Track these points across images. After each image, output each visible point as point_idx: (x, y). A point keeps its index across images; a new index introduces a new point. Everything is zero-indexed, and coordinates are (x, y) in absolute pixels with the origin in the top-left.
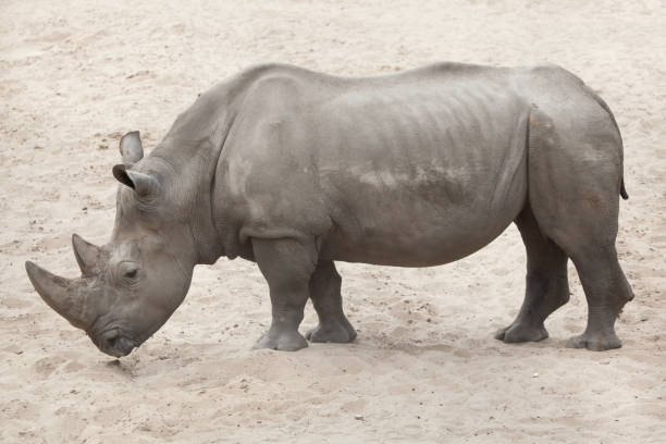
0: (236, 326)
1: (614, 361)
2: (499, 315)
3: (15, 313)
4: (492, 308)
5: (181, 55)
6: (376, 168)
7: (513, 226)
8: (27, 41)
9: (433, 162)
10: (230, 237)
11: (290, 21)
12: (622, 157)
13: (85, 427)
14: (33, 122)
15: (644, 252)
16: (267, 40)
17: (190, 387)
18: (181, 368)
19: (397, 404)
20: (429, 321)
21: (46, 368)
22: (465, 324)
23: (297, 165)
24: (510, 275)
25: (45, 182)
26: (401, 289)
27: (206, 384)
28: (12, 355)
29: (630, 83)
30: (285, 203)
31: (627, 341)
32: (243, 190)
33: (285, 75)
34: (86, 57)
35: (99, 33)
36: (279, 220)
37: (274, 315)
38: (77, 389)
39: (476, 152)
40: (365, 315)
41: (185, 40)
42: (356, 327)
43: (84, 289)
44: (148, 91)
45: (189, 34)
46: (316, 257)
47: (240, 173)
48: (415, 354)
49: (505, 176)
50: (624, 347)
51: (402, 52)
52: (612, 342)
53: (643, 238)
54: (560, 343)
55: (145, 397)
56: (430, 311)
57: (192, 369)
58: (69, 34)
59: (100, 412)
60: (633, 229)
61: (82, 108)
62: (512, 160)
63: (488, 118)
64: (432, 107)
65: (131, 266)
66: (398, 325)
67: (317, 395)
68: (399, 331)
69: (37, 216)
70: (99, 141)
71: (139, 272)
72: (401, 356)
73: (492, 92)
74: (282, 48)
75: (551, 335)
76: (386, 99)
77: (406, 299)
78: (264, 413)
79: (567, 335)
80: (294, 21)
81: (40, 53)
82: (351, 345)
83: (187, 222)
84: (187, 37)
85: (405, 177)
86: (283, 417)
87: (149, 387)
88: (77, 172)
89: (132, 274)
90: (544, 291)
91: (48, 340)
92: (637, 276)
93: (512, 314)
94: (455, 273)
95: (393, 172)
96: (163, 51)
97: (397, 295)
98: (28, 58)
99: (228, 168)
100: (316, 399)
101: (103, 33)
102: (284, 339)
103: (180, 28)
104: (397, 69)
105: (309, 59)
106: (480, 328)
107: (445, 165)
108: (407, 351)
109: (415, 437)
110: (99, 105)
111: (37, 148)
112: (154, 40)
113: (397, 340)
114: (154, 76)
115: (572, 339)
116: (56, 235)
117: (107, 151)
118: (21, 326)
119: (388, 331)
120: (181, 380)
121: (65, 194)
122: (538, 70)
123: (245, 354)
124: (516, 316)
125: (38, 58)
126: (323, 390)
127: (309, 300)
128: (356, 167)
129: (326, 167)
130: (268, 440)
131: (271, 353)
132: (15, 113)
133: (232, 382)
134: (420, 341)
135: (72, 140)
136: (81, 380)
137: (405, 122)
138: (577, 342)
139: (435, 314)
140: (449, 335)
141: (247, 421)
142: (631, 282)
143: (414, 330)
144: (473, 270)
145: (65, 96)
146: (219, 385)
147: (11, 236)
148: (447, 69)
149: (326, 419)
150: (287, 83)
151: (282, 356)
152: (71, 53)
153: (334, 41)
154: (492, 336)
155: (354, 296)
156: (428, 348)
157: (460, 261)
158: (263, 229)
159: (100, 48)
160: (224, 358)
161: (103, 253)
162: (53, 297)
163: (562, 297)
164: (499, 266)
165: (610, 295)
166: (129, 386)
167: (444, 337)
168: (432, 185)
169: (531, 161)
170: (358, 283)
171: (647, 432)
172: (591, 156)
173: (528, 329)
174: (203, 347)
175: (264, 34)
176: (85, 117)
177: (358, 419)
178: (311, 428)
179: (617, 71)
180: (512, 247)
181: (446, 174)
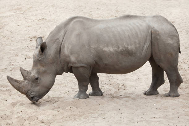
0: (69, 92)
1: (177, 100)
2: (145, 87)
3: (5, 89)
4: (142, 85)
5: (53, 13)
6: (108, 46)
7: (148, 62)
8: (9, 10)
9: (124, 44)
10: (66, 66)
11: (85, 3)
12: (179, 41)
13: (25, 122)
14: (11, 34)
15: (186, 68)
16: (78, 9)
17: (55, 110)
18: (53, 104)
19: (115, 113)
20: (124, 89)
21: (14, 105)
22: (134, 90)
23: (84, 46)
24: (147, 76)
25: (14, 51)
26: (116, 80)
27: (60, 109)
28: (4, 101)
29: (183, 19)
30: (81, 57)
31: (182, 94)
32: (69, 53)
33: (81, 19)
34: (26, 14)
35: (30, 7)
36: (80, 62)
37: (79, 89)
38: (23, 111)
39: (137, 41)
40: (106, 88)
41: (55, 9)
42: (103, 91)
43: (24, 83)
44: (44, 24)
45: (56, 7)
46: (91, 72)
47: (68, 48)
48: (120, 99)
49: (145, 48)
50: (181, 96)
51: (117, 11)
52: (177, 95)
53: (187, 64)
54: (162, 95)
55: (42, 113)
56: (124, 86)
57: (56, 104)
58: (22, 8)
59: (29, 117)
60: (183, 62)
61: (25, 29)
62: (147, 43)
63: (140, 31)
64: (124, 28)
65: (36, 77)
66: (115, 91)
67: (92, 111)
68: (115, 92)
69: (12, 61)
70: (30, 39)
71: (39, 78)
72: (116, 100)
73: (141, 23)
74: (82, 11)
75: (159, 93)
76: (110, 26)
77: (118, 83)
78: (76, 117)
79: (164, 93)
80: (86, 3)
81: (13, 14)
82: (101, 97)
83: (52, 63)
84: (56, 8)
85: (116, 49)
86: (82, 118)
87: (43, 110)
88: (23, 48)
89: (37, 79)
90: (157, 80)
91: (14, 97)
92: (185, 75)
93: (148, 87)
94: (132, 75)
95: (112, 47)
96: (48, 12)
97: (115, 82)
98: (10, 15)
99: (64, 47)
100: (92, 113)
101: (31, 7)
102: (82, 95)
103: (53, 6)
104: (116, 16)
105: (90, 14)
106: (139, 91)
107: (128, 45)
108: (118, 98)
109: (120, 123)
110: (29, 28)
111: (12, 41)
112: (46, 9)
113: (115, 95)
114: (46, 20)
115: (165, 94)
116: (17, 66)
117: (32, 42)
118: (7, 93)
119: (112, 93)
120: (53, 108)
121: (20, 54)
122: (154, 17)
123: (71, 100)
124: (149, 88)
125: (13, 15)
126: (93, 110)
127: (89, 84)
128: (102, 46)
129: (93, 46)
130: (77, 125)
131: (78, 100)
132: (6, 31)
133: (67, 108)
134: (121, 95)
135: (22, 39)
136: (24, 108)
137: (116, 33)
138: (167, 95)
139: (126, 87)
140: (130, 93)
141: (71, 119)
142: (182, 77)
143: (120, 92)
144: (137, 74)
145: (20, 26)
146: (63, 109)
147: (4, 67)
148: (128, 17)
149: (94, 118)
150: (81, 22)
151: (82, 100)
152: (22, 13)
153: (97, 9)
154: (142, 94)
155: (102, 82)
156: (124, 97)
157: (133, 72)
158: (75, 64)
159: (30, 12)
160: (65, 101)
161: (29, 73)
162: (15, 86)
163: (162, 82)
164: (145, 73)
165: (176, 81)
166: (38, 110)
167: (129, 94)
168: (124, 51)
169: (153, 43)
170: (104, 79)
171: (187, 121)
172: (170, 41)
173: (153, 91)
174: (59, 98)
175: (77, 7)
176: (26, 32)
177: (103, 118)
178: (90, 121)
179: (179, 16)
180: (148, 68)
181: (128, 47)
